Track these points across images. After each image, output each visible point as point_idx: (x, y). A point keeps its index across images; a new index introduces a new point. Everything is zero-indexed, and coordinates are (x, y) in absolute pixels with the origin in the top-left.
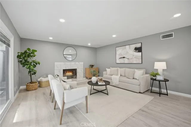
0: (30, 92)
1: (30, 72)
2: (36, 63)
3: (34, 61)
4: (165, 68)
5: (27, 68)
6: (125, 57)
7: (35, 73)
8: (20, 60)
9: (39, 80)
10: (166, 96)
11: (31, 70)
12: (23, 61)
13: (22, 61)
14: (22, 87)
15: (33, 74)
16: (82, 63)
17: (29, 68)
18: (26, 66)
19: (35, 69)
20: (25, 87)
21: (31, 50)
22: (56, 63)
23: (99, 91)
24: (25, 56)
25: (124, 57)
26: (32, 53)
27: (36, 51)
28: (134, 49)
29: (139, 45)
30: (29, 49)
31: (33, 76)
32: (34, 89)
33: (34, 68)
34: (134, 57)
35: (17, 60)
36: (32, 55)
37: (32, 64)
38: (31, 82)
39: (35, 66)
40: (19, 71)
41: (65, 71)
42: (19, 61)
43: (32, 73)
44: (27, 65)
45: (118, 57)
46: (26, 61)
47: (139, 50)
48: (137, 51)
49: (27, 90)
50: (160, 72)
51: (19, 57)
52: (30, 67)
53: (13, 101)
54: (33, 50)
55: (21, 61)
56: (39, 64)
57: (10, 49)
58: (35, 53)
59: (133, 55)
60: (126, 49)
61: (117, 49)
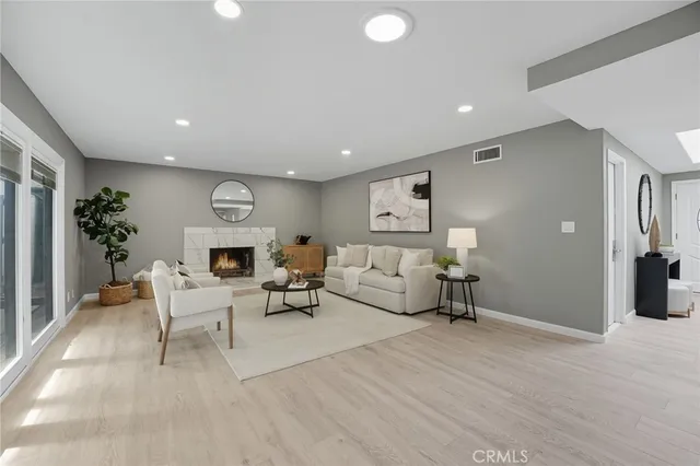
0: (109, 308)
1: (109, 254)
2: (126, 229)
3: (120, 224)
4: (474, 245)
5: (103, 243)
6: (391, 211)
7: (123, 258)
8: (83, 220)
9: (136, 277)
10: (472, 323)
11: (113, 249)
12: (92, 224)
13: (89, 223)
14: (87, 297)
15: (117, 260)
16: (274, 229)
17: (107, 242)
18: (99, 237)
19: (124, 245)
20: (95, 296)
21: (114, 192)
22: (187, 230)
23: (292, 309)
24: (97, 210)
25: (388, 214)
26: (114, 201)
27: (127, 195)
28: (412, 188)
29: (422, 179)
30: (107, 191)
31: (118, 265)
32: (120, 300)
33: (120, 244)
34: (412, 212)
35: (73, 220)
36: (115, 205)
37: (116, 232)
38: (114, 283)
39: (123, 238)
40: (81, 250)
41: (215, 254)
42: (79, 224)
43: (116, 256)
44: (102, 234)
45: (374, 212)
46: (98, 222)
47: (423, 191)
48: (420, 195)
49: (102, 303)
50: (461, 256)
51: (79, 212)
52: (108, 239)
53: (63, 324)
54: (118, 192)
55: (86, 224)
56: (136, 232)
57: (55, 193)
58: (125, 201)
59: (410, 208)
60: (392, 187)
61: (373, 186)
